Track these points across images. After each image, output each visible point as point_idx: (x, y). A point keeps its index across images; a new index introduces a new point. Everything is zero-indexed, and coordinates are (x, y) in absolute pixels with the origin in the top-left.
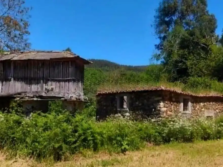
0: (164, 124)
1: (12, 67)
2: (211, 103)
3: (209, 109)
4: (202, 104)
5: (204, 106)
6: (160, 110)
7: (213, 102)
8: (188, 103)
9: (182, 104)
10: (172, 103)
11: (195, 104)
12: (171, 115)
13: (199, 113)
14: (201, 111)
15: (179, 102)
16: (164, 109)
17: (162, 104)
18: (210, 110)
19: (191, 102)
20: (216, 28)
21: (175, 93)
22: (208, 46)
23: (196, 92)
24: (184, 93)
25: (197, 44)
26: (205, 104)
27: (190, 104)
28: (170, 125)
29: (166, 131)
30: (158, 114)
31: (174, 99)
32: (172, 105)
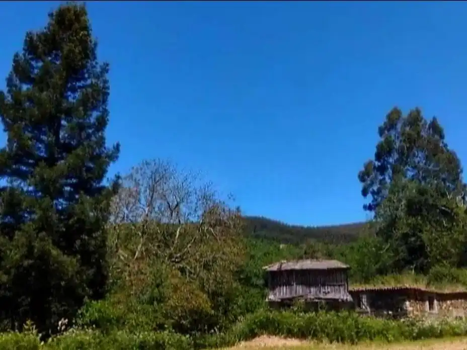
0: (413, 324)
1: (294, 276)
2: (460, 301)
3: (458, 308)
4: (449, 302)
5: (452, 304)
6: (407, 310)
7: (461, 299)
8: (433, 301)
9: (427, 303)
10: (417, 302)
11: (441, 303)
12: (417, 316)
13: (446, 313)
14: (448, 310)
15: (423, 300)
16: (410, 309)
17: (408, 303)
18: (459, 310)
19: (437, 300)
20: (462, 171)
21: (419, 291)
22: (452, 210)
23: (441, 289)
24: (428, 290)
25: (435, 206)
26: (453, 301)
27: (435, 302)
28: (419, 324)
29: (416, 331)
30: (405, 314)
31: (419, 298)
32: (417, 304)
